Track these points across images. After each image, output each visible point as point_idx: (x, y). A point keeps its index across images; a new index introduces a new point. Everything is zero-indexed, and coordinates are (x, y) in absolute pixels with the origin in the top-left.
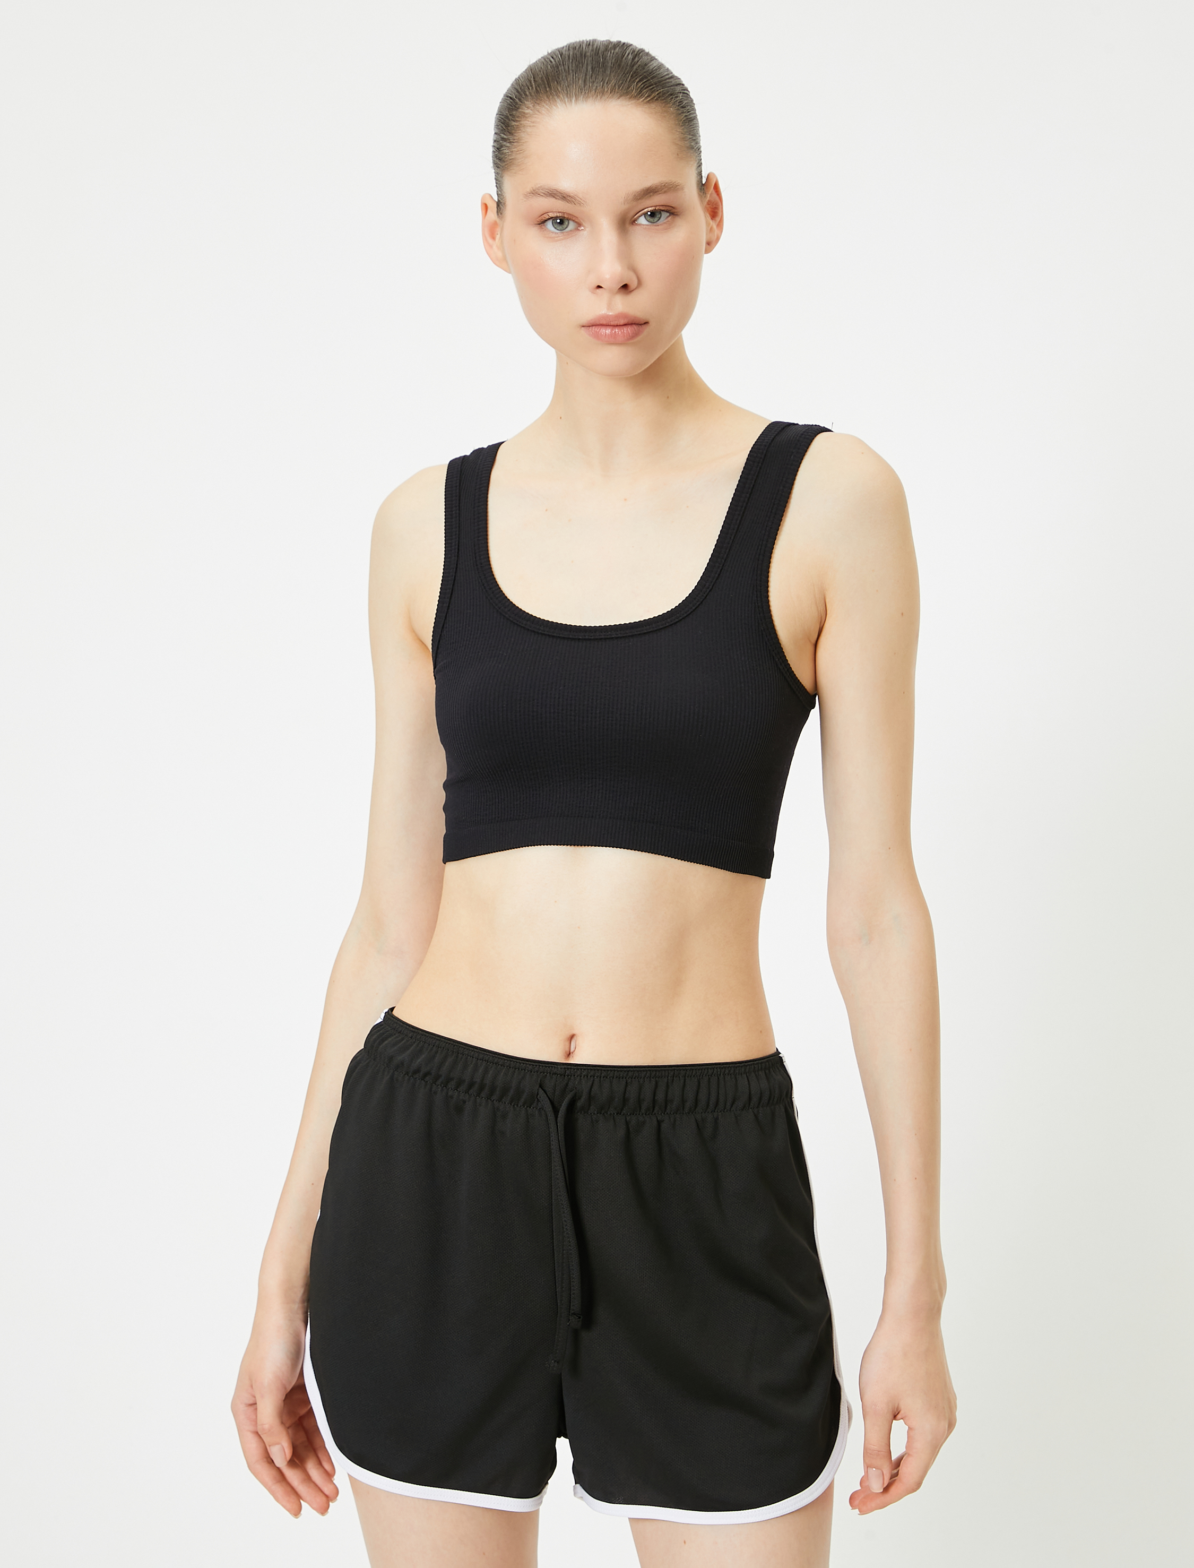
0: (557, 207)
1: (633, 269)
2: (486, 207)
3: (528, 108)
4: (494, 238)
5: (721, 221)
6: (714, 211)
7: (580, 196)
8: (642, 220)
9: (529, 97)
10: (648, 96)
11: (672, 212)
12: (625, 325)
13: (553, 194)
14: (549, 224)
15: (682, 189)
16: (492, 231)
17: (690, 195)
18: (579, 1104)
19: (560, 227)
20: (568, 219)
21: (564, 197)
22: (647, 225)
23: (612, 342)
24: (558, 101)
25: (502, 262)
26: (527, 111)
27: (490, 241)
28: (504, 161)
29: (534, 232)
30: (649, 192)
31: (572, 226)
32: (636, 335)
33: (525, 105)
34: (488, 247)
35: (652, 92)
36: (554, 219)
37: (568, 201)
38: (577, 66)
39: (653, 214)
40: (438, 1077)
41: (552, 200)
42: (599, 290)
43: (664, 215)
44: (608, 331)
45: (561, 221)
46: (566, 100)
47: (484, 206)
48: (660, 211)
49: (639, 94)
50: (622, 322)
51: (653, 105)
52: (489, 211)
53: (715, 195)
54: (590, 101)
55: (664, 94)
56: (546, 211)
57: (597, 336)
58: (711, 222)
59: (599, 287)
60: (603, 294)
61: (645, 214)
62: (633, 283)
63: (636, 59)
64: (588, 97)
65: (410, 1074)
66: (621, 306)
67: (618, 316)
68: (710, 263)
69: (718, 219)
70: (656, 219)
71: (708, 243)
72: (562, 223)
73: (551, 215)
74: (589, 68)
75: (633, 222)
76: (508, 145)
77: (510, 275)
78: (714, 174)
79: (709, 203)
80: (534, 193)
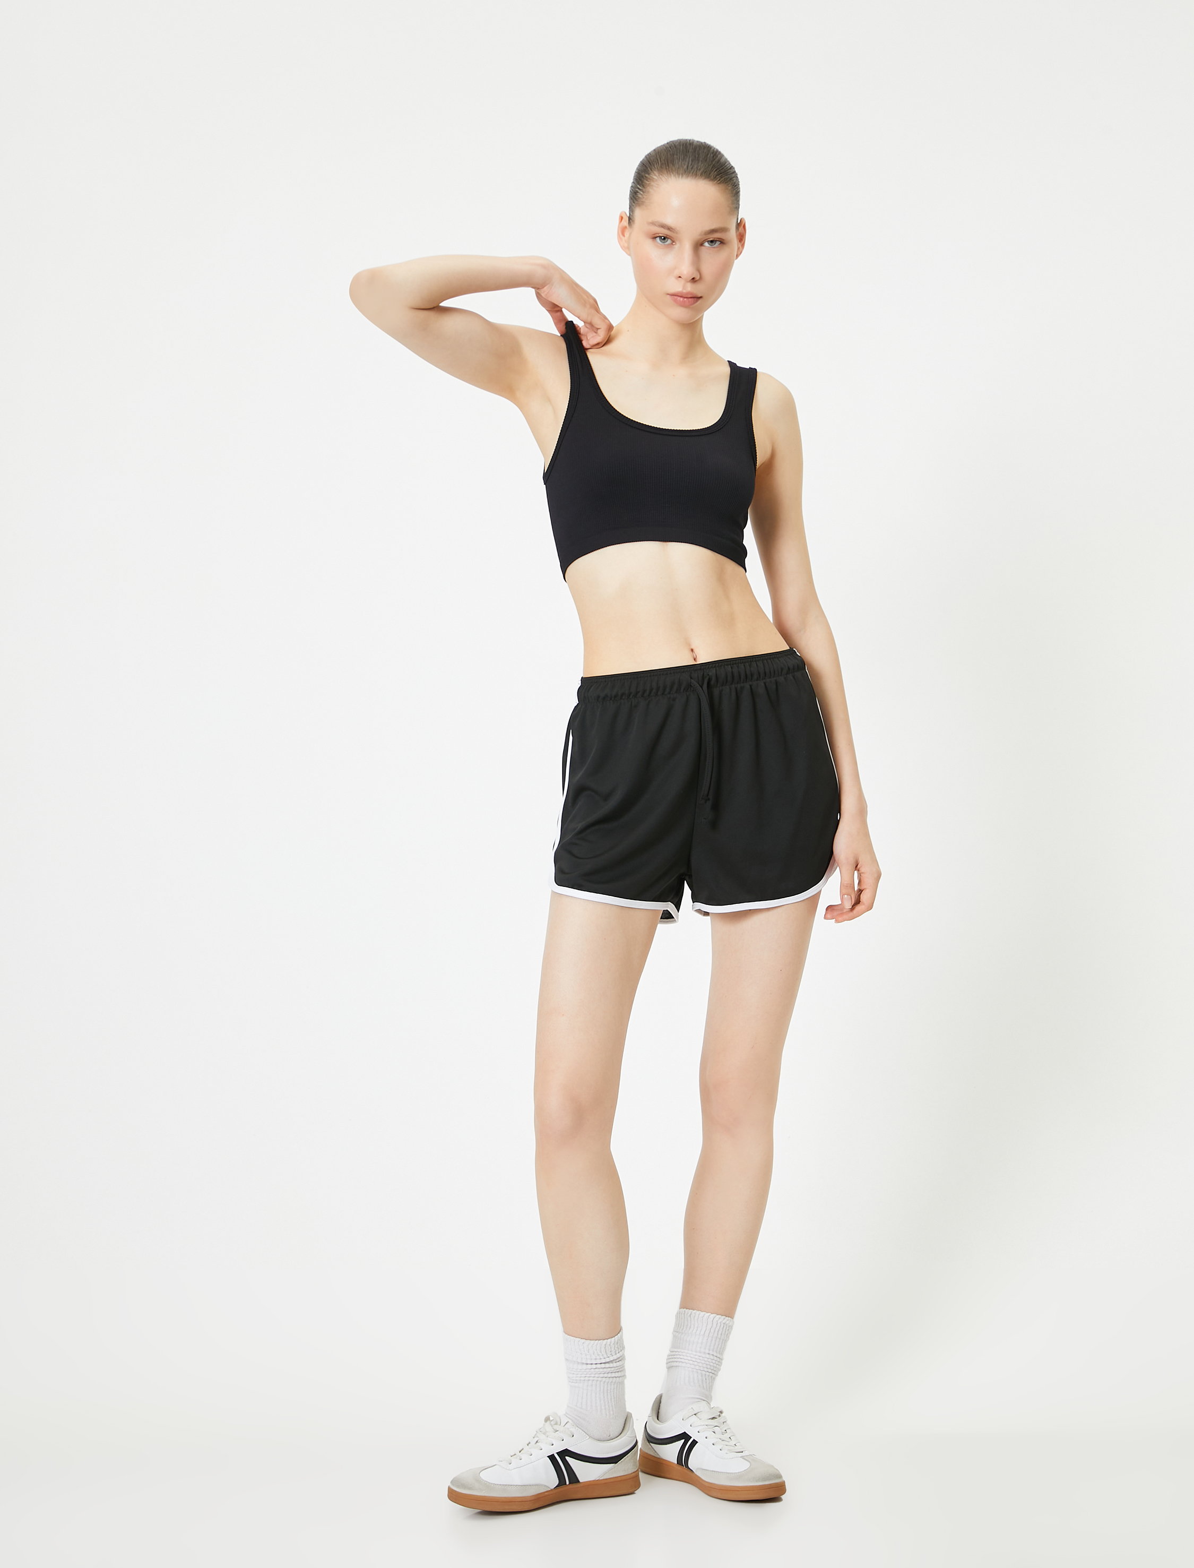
0: (664, 232)
1: (699, 271)
2: (622, 218)
3: (655, 175)
4: (624, 236)
5: (744, 243)
6: (741, 238)
7: (678, 229)
8: (706, 244)
9: (656, 170)
10: (719, 180)
11: (722, 242)
12: (691, 298)
13: (663, 226)
14: (658, 239)
15: (730, 231)
16: (623, 231)
17: (732, 234)
18: (712, 682)
19: (663, 241)
20: (668, 238)
21: (669, 229)
22: (709, 247)
23: (683, 305)
24: (672, 175)
25: (627, 249)
26: (655, 177)
27: (621, 236)
28: (637, 201)
29: (650, 241)
30: (713, 231)
31: (669, 241)
32: (694, 303)
33: (653, 172)
34: (620, 239)
35: (722, 178)
36: (660, 237)
37: (671, 231)
38: (684, 157)
39: (712, 242)
40: (630, 694)
41: (662, 229)
42: (680, 278)
43: (718, 243)
44: (681, 299)
45: (664, 238)
46: (677, 176)
47: (621, 218)
48: (716, 241)
49: (714, 179)
50: (689, 296)
51: (721, 185)
52: (623, 220)
53: (743, 229)
54: (689, 179)
55: (727, 179)
56: (656, 232)
57: (675, 301)
58: (739, 243)
59: (680, 277)
60: (682, 282)
61: (708, 241)
62: (698, 278)
63: (715, 157)
64: (688, 176)
65: (613, 699)
66: (690, 288)
67: (688, 293)
68: (737, 263)
69: (742, 242)
70: (713, 244)
71: (737, 256)
72: (664, 239)
73: (660, 235)
74: (690, 159)
75: (702, 244)
76: (642, 193)
77: (629, 257)
78: (744, 219)
79: (740, 234)
80: (653, 223)
